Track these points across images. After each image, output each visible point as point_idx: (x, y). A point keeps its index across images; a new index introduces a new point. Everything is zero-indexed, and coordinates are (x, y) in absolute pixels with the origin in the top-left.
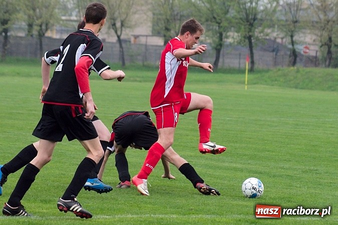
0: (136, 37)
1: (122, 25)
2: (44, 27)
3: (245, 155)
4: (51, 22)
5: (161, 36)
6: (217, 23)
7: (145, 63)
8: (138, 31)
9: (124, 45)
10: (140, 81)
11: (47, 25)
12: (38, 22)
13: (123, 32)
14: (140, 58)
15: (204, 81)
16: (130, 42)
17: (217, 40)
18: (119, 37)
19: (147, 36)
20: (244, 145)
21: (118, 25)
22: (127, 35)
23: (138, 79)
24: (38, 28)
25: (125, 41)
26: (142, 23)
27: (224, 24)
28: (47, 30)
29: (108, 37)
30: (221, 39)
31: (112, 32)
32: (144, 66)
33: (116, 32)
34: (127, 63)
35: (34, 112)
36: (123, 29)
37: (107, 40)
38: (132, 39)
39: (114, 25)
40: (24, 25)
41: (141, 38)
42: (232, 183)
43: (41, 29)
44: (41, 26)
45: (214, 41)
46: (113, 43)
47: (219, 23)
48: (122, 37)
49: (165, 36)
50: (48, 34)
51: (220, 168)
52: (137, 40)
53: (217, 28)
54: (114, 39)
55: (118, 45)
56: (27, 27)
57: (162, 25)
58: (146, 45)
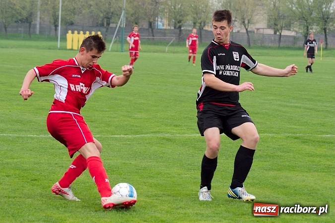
0: (258, 29)
1: (249, 22)
2: (202, 24)
3: (306, 99)
4: (207, 21)
5: (272, 29)
6: (305, 20)
7: (263, 45)
8: (258, 26)
9: (250, 34)
10: (258, 56)
11: (204, 23)
12: (199, 21)
13: (249, 27)
14: (259, 41)
15: (297, 55)
16: (254, 32)
17: (305, 31)
18: (247, 29)
19: (264, 29)
20: (307, 93)
21: (246, 22)
22: (252, 28)
23: (257, 54)
24: (200, 25)
25: (251, 32)
26: (260, 21)
27: (310, 21)
28: (204, 26)
29: (241, 29)
30: (308, 30)
31: (243, 26)
32: (261, 46)
33: (245, 27)
34: (252, 45)
35: (187, 74)
36: (249, 24)
37: (240, 32)
38: (256, 31)
39: (244, 22)
40: (191, 23)
41: (261, 30)
42: (292, 115)
43: (201, 25)
44: (201, 23)
45: (304, 31)
46: (243, 33)
47: (306, 21)
48: (249, 30)
49: (274, 29)
50: (206, 28)
51: (287, 106)
52: (258, 31)
53: (305, 24)
54: (245, 31)
55: (246, 34)
56: (193, 24)
57: (272, 22)
58: (263, 34)
